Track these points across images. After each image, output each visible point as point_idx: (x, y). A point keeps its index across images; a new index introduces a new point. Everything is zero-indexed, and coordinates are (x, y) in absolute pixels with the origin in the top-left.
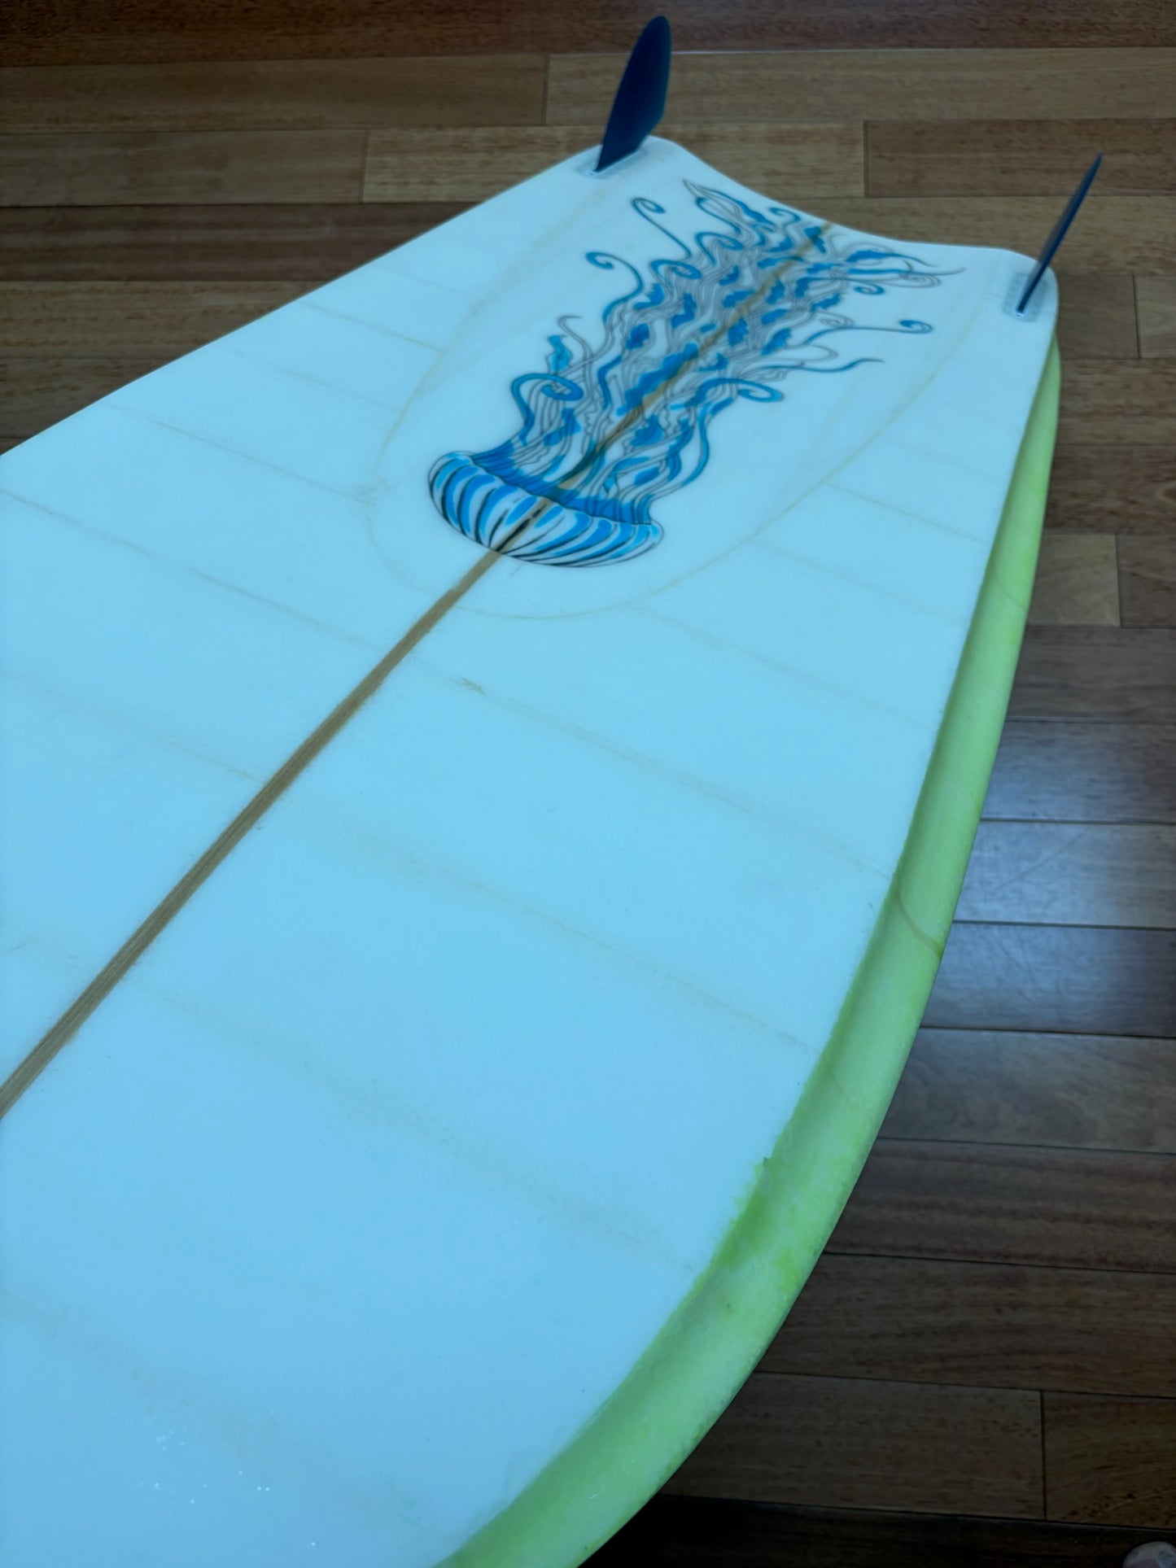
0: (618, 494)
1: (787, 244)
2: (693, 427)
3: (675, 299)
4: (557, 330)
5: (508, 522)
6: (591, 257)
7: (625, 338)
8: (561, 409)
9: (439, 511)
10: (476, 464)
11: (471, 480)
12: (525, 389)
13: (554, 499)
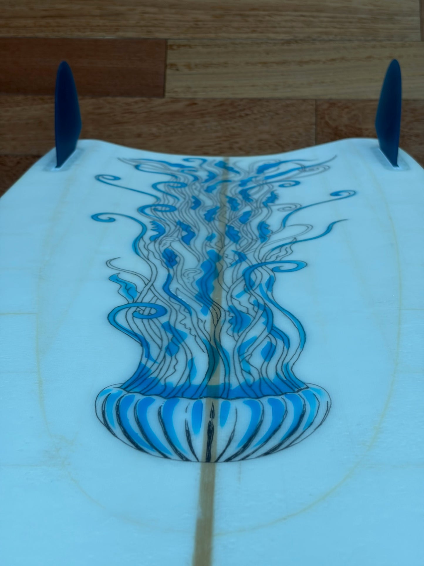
0: (260, 373)
1: (212, 176)
2: (265, 304)
3: (173, 228)
4: (112, 272)
5: (197, 431)
6: (95, 217)
7: (162, 261)
8: (160, 326)
9: (132, 447)
10: (128, 392)
11: (135, 407)
12: (120, 318)
13: (217, 397)
